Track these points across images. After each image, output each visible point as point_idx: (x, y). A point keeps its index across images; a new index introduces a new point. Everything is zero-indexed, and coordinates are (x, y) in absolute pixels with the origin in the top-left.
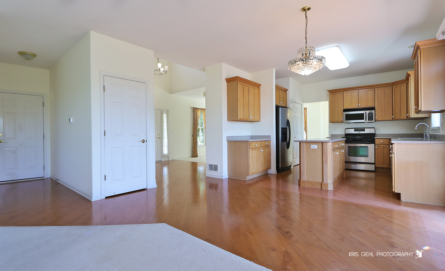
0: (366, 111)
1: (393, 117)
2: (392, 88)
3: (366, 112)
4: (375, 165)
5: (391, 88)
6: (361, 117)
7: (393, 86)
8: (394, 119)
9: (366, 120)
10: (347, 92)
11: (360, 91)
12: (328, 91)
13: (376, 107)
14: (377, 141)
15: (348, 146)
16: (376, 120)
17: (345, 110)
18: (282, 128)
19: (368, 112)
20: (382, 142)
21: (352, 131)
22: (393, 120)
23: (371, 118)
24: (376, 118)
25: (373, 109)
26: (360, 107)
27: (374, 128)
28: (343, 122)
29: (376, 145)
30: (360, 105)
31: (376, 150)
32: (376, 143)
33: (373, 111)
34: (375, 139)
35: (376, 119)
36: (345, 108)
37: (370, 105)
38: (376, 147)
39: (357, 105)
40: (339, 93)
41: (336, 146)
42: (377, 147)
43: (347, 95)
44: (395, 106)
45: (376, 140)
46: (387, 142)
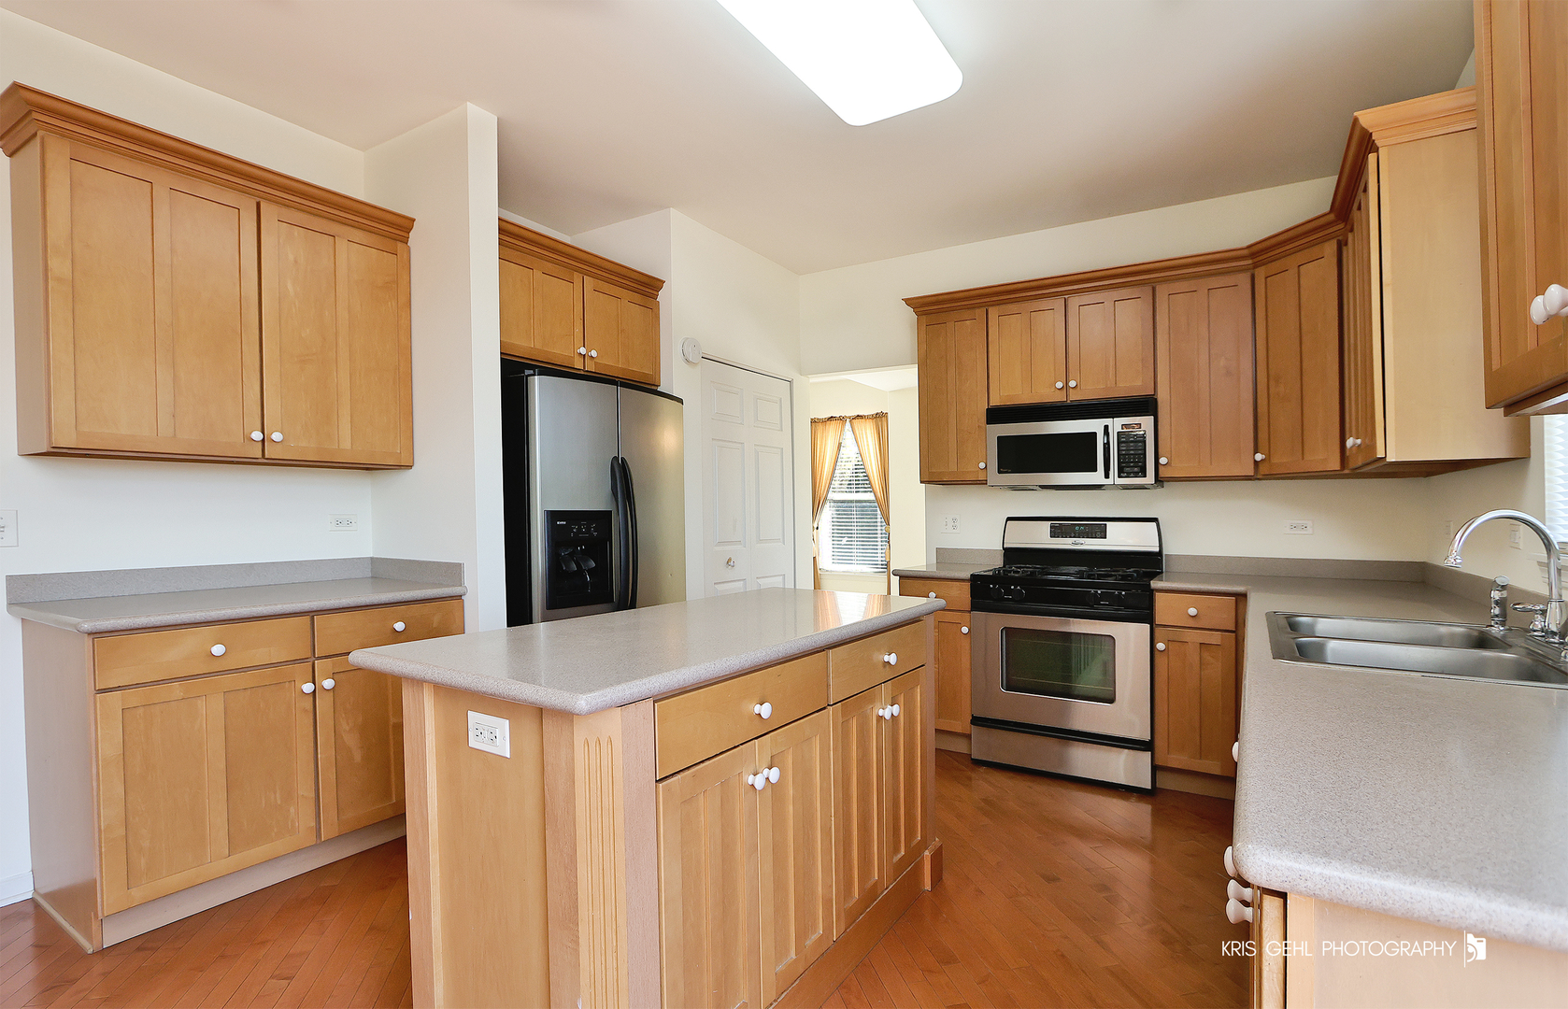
0: (1108, 421)
1: (1259, 457)
2: (1249, 281)
3: (1106, 428)
4: (1157, 755)
5: (1243, 280)
6: (1078, 453)
7: (1256, 266)
8: (1264, 470)
9: (1107, 476)
10: (1010, 306)
11: (1075, 301)
12: (908, 301)
13: (1163, 397)
14: (1164, 607)
15: (1009, 632)
16: (1163, 473)
17: (996, 415)
18: (553, 516)
19: (1116, 424)
20: (1192, 611)
21: (1040, 537)
22: (1260, 474)
23: (1132, 460)
24: (1163, 460)
25: (1145, 405)
26: (1075, 397)
27: (1155, 520)
28: (984, 483)
29: (1157, 631)
30: (1072, 384)
31: (1161, 663)
32: (1158, 620)
33: (1146, 423)
34: (1151, 593)
35: (1161, 469)
36: (995, 402)
37: (1131, 385)
38: (1160, 646)
39: (1059, 385)
40: (966, 314)
41: (757, 709)
42: (1168, 642)
43: (1008, 327)
44: (1272, 391)
45: (1159, 597)
46: (1221, 613)
